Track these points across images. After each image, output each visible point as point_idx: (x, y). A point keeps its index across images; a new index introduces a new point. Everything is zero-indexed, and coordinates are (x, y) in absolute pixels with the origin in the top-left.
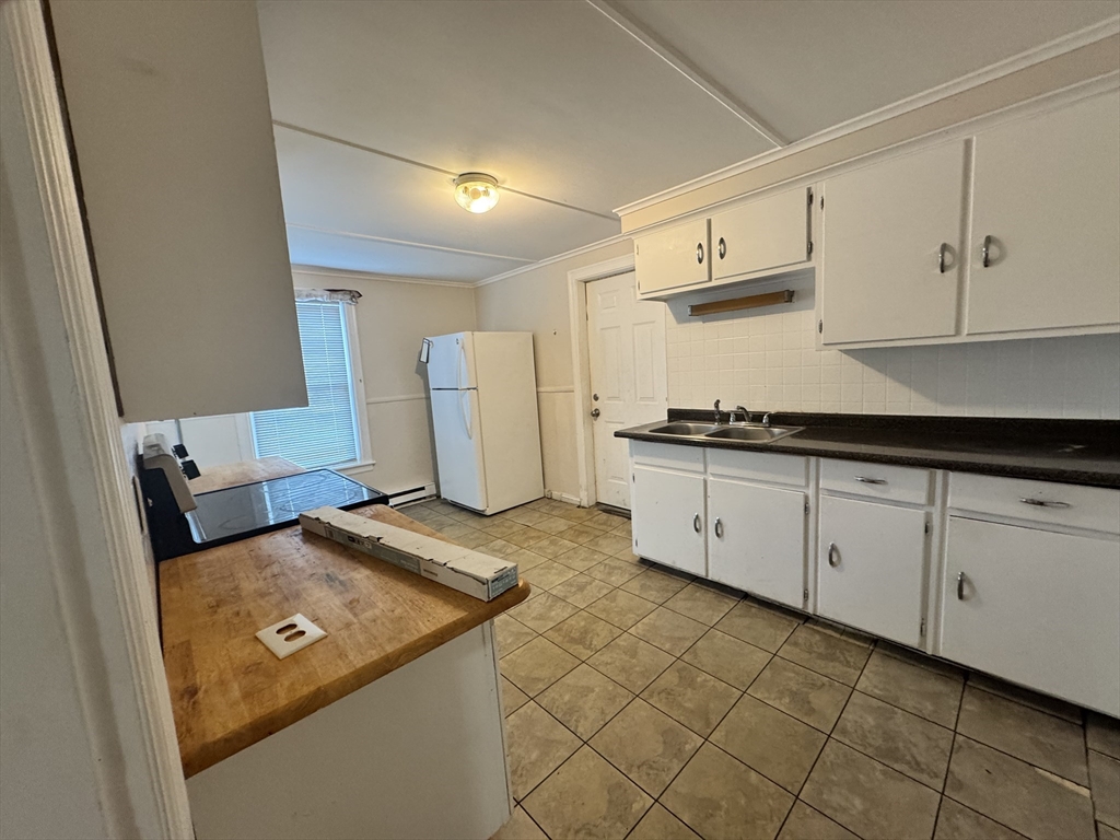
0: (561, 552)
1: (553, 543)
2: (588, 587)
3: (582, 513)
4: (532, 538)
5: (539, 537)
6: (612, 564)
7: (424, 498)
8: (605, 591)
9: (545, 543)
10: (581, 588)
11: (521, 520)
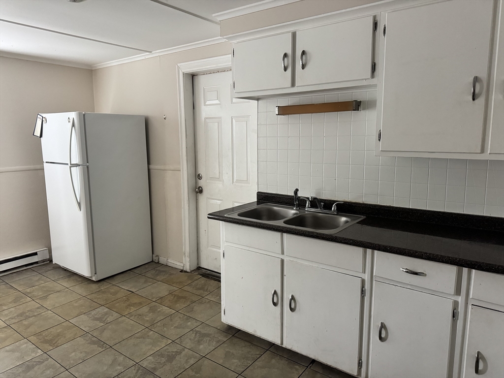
0: (159, 319)
1: (153, 310)
2: (177, 358)
3: (183, 277)
4: (134, 305)
5: (140, 304)
6: (203, 331)
7: (37, 263)
8: (192, 361)
9: (145, 309)
10: (171, 358)
11: (126, 286)
